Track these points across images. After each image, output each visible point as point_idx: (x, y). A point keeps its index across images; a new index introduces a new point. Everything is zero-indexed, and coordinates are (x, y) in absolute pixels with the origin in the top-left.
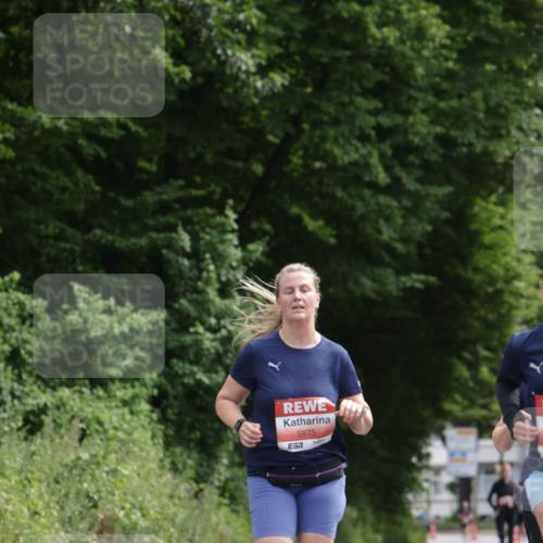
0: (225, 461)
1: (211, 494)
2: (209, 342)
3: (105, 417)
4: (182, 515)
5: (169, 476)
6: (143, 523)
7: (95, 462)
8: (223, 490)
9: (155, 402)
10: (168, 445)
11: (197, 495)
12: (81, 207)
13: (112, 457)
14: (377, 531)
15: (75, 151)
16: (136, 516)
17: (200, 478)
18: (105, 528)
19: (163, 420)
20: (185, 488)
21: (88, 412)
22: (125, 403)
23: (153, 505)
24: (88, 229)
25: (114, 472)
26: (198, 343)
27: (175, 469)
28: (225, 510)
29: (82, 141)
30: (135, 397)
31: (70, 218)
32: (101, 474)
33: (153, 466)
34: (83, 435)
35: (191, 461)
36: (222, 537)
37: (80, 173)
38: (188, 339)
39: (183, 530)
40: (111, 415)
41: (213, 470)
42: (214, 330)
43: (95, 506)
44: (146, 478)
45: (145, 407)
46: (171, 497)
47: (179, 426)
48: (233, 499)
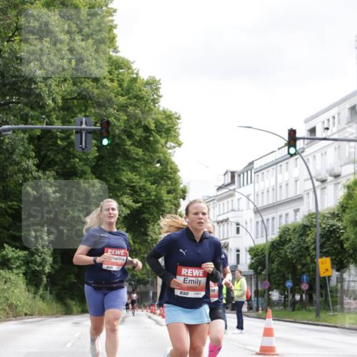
0: (41, 289)
1: (38, 297)
2: (39, 259)
3: (11, 277)
4: (30, 302)
5: (27, 293)
6: (20, 304)
7: (8, 289)
8: (41, 296)
9: (24, 274)
10: (27, 285)
11: (34, 298)
12: (7, 225)
13: (13, 288)
14: (79, 307)
15: (6, 211)
16: (18, 302)
17: (35, 293)
18: (10, 306)
19: (26, 279)
20: (31, 296)
21: (7, 276)
22: (17, 274)
23: (23, 300)
24: (8, 231)
25: (13, 291)
26: (36, 260)
27: (29, 291)
28: (41, 302)
29: (8, 210)
30: (19, 273)
31: (5, 228)
32: (10, 292)
33: (23, 290)
34: (6, 282)
35: (33, 289)
36: (40, 309)
37: (7, 217)
38: (33, 259)
39: (30, 306)
40: (13, 277)
41: (38, 292)
42: (40, 256)
43: (8, 300)
44: (21, 293)
45: (21, 275)
46: (27, 298)
47: (30, 280)
48: (43, 299)
